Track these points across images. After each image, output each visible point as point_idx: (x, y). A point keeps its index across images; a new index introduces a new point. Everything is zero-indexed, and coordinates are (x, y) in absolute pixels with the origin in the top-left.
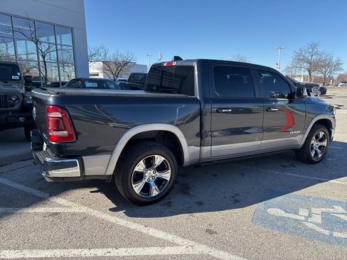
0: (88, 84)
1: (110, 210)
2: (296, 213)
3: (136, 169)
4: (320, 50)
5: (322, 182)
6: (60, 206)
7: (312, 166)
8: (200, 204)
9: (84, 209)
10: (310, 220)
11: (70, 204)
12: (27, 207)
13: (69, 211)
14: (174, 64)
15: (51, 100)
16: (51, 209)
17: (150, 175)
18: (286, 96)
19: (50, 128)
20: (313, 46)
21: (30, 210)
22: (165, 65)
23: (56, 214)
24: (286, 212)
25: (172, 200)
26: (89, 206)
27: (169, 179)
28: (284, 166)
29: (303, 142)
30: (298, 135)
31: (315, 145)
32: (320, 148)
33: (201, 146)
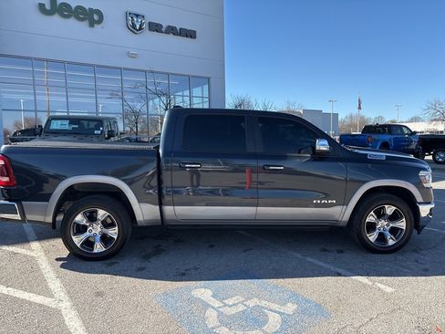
3: (76, 220)
9: (39, 255)
16: (18, 249)
21: (4, 248)
26: (48, 253)
27: (116, 237)
28: (325, 250)
29: (346, 217)
30: (332, 205)
31: (382, 224)
32: (394, 231)
33: (161, 204)
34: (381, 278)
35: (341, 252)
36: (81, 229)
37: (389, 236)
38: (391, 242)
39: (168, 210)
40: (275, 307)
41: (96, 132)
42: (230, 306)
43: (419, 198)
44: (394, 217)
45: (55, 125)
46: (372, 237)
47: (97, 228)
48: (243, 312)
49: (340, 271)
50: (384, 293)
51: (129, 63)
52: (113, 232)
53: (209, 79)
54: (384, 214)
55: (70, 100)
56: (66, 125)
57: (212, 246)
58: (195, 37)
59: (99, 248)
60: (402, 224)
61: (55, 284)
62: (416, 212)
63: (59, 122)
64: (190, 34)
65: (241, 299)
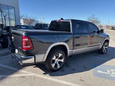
0: (22, 27)
1: (43, 74)
2: (106, 72)
3: (53, 59)
4: (95, 17)
5: (109, 60)
6: (24, 73)
7: (103, 55)
8: (74, 70)
9: (33, 74)
10: (112, 74)
11: (27, 72)
12: (11, 74)
13: (28, 75)
14: (62, 21)
15: (24, 34)
16: (21, 75)
17: (57, 60)
18: (96, 32)
19: (23, 45)
20: (93, 16)
22: (57, 21)
23: (24, 77)
24: (103, 71)
25: (64, 69)
26: (35, 73)
27: (63, 62)
28: (95, 55)
33: (73, 49)
35: (98, 55)
37: (105, 50)
44: (106, 46)
53: (14, 7)
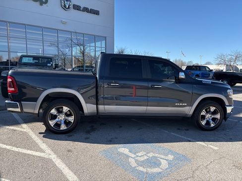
2: (135, 153)
3: (51, 112)
9: (29, 131)
11: (27, 127)
13: (22, 130)
16: (16, 128)
19: (8, 86)
21: (7, 127)
24: (130, 152)
26: (33, 130)
27: (72, 122)
28: (179, 129)
29: (191, 112)
30: (185, 106)
31: (208, 116)
32: (214, 119)
33: (97, 104)
34: (211, 143)
35: (187, 130)
36: (54, 117)
37: (211, 122)
38: (212, 125)
39: (101, 107)
40: (163, 157)
41: (48, 65)
42: (140, 157)
43: (227, 103)
44: (214, 113)
45: (25, 60)
46: (203, 123)
47: (62, 117)
48: (148, 159)
49: (189, 139)
50: (214, 150)
51: (61, 27)
52: (71, 119)
53: (105, 38)
54: (210, 111)
55: (28, 46)
56: (31, 60)
57: (121, 127)
58: (99, 15)
59: (63, 127)
60: (218, 116)
61: (43, 146)
62: (225, 110)
63: (27, 58)
64: (96, 13)
65: (145, 153)
